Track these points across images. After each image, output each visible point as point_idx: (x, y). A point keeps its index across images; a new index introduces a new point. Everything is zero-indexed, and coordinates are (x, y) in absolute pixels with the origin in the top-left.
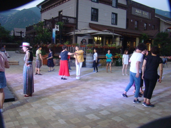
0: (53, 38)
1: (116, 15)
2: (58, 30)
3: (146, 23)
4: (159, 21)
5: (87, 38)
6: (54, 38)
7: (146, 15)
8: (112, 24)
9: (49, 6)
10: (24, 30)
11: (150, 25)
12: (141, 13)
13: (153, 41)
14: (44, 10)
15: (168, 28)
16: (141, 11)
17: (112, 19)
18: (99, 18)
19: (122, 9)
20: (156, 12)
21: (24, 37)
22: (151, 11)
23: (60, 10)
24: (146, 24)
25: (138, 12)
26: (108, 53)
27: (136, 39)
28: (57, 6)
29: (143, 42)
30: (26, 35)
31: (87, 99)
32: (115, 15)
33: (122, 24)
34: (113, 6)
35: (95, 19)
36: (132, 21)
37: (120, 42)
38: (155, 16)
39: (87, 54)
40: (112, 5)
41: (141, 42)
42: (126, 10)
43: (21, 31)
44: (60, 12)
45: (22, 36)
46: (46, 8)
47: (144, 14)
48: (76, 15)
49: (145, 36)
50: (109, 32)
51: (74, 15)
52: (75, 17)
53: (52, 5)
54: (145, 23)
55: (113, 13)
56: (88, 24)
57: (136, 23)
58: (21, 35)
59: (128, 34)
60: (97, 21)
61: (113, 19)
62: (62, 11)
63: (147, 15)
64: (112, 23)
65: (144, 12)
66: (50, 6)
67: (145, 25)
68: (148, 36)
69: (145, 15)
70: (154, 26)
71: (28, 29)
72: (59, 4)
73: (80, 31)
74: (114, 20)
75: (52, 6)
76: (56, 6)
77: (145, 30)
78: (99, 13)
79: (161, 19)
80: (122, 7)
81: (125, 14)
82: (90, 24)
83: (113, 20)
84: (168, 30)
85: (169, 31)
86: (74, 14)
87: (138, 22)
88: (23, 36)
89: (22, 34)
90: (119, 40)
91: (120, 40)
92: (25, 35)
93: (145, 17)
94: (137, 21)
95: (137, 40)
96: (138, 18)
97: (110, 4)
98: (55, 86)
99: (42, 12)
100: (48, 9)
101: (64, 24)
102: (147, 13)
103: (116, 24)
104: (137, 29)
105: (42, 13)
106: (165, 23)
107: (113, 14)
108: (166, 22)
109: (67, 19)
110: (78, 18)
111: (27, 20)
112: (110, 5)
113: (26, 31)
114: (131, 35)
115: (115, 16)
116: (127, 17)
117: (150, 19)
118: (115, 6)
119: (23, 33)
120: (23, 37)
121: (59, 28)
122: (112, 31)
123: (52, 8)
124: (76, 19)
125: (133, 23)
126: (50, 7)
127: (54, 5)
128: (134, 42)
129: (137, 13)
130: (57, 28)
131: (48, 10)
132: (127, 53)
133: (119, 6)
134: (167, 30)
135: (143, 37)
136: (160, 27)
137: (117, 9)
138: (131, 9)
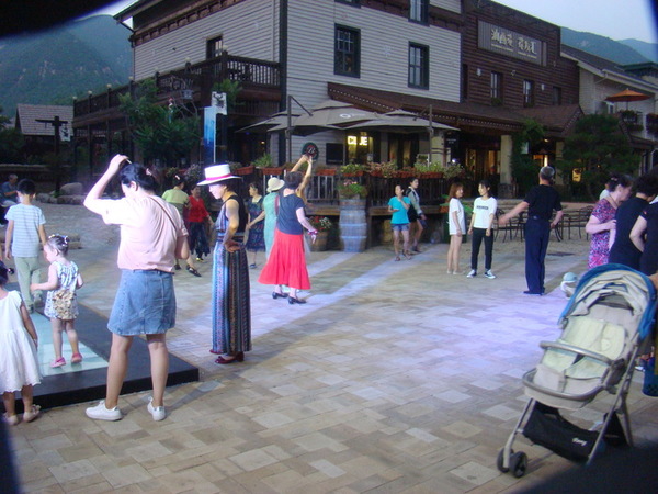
0: (205, 141)
1: (425, 50)
2: (225, 113)
3: (529, 81)
4: (575, 71)
5: (320, 142)
6: (212, 143)
7: (529, 48)
8: (410, 85)
9: (165, 20)
10: (67, 114)
11: (543, 87)
12: (510, 42)
13: (560, 147)
14: (143, 35)
15: (609, 99)
16: (510, 35)
17: (410, 66)
18: (364, 65)
19: (446, 27)
20: (564, 40)
21: (68, 139)
22: (547, 33)
23: (212, 34)
24: (532, 83)
25: (499, 39)
26: (395, 195)
27: (499, 141)
28: (198, 19)
29: (525, 150)
30: (75, 130)
31: (441, 360)
32: (418, 51)
33: (445, 85)
34: (412, 16)
35: (347, 66)
36: (479, 72)
37: (445, 153)
38: (563, 54)
39: (344, 202)
40: (407, 16)
41: (521, 150)
42: (457, 31)
43: (57, 118)
44: (211, 43)
45: (62, 134)
46: (153, 25)
47: (521, 46)
48: (278, 54)
49: (533, 130)
50: (415, 118)
51: (271, 55)
52: (277, 60)
53: (180, 13)
54: (526, 80)
55: (412, 45)
56: (323, 88)
57: (494, 80)
58: (57, 131)
59: (473, 123)
60: (356, 73)
61: (414, 66)
62: (219, 38)
63: (533, 48)
64: (411, 81)
65: (521, 39)
66: (171, 17)
67: (527, 86)
68: (545, 128)
69: (525, 51)
70: (559, 89)
71: (80, 108)
72: (207, 11)
73: (311, 115)
74: (418, 70)
75: (178, 19)
76: (195, 17)
77: (526, 106)
78: (364, 44)
79: (582, 65)
80: (446, 22)
81: (458, 48)
82: (331, 86)
83: (412, 69)
84: (609, 104)
85: (612, 107)
86: (272, 48)
87: (500, 75)
88: (66, 135)
89: (62, 129)
90: (442, 147)
91: (446, 144)
92: (70, 132)
93: (526, 59)
94: (498, 74)
95: (502, 143)
96: (500, 63)
97: (402, 9)
98: (293, 322)
99: (135, 40)
100: (160, 28)
101: (241, 88)
102: (533, 43)
103: (425, 84)
104: (498, 104)
105: (136, 45)
106: (597, 78)
107: (412, 49)
108: (601, 75)
109: (247, 68)
110: (286, 65)
111: (53, 72)
112: (401, 15)
113: (76, 115)
114: (483, 125)
115: (419, 57)
116: (462, 60)
117: (545, 64)
118: (419, 18)
119: (66, 122)
120: (63, 139)
121: (225, 105)
122: (427, 112)
123: (179, 27)
124: (280, 67)
125: (485, 80)
126: (168, 24)
127: (186, 14)
128: (491, 153)
129: (497, 42)
130: (220, 103)
131: (160, 35)
132: (459, 192)
133: (434, 18)
134: (604, 105)
135: (525, 133)
136: (582, 93)
137: (425, 28)
138: (477, 28)
